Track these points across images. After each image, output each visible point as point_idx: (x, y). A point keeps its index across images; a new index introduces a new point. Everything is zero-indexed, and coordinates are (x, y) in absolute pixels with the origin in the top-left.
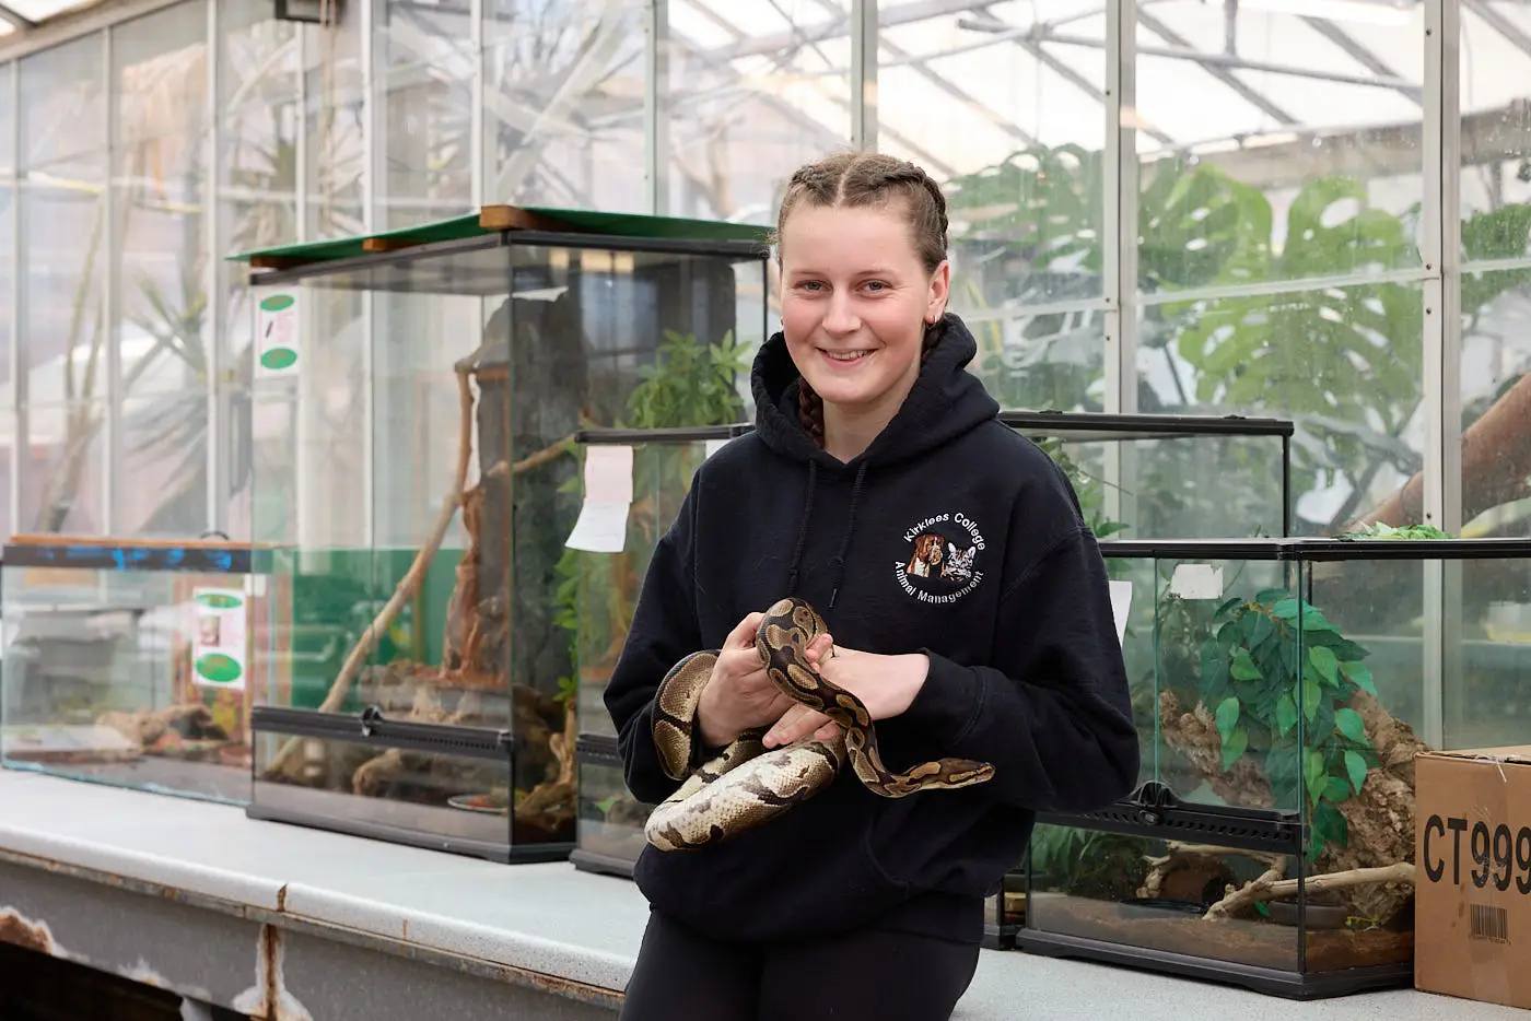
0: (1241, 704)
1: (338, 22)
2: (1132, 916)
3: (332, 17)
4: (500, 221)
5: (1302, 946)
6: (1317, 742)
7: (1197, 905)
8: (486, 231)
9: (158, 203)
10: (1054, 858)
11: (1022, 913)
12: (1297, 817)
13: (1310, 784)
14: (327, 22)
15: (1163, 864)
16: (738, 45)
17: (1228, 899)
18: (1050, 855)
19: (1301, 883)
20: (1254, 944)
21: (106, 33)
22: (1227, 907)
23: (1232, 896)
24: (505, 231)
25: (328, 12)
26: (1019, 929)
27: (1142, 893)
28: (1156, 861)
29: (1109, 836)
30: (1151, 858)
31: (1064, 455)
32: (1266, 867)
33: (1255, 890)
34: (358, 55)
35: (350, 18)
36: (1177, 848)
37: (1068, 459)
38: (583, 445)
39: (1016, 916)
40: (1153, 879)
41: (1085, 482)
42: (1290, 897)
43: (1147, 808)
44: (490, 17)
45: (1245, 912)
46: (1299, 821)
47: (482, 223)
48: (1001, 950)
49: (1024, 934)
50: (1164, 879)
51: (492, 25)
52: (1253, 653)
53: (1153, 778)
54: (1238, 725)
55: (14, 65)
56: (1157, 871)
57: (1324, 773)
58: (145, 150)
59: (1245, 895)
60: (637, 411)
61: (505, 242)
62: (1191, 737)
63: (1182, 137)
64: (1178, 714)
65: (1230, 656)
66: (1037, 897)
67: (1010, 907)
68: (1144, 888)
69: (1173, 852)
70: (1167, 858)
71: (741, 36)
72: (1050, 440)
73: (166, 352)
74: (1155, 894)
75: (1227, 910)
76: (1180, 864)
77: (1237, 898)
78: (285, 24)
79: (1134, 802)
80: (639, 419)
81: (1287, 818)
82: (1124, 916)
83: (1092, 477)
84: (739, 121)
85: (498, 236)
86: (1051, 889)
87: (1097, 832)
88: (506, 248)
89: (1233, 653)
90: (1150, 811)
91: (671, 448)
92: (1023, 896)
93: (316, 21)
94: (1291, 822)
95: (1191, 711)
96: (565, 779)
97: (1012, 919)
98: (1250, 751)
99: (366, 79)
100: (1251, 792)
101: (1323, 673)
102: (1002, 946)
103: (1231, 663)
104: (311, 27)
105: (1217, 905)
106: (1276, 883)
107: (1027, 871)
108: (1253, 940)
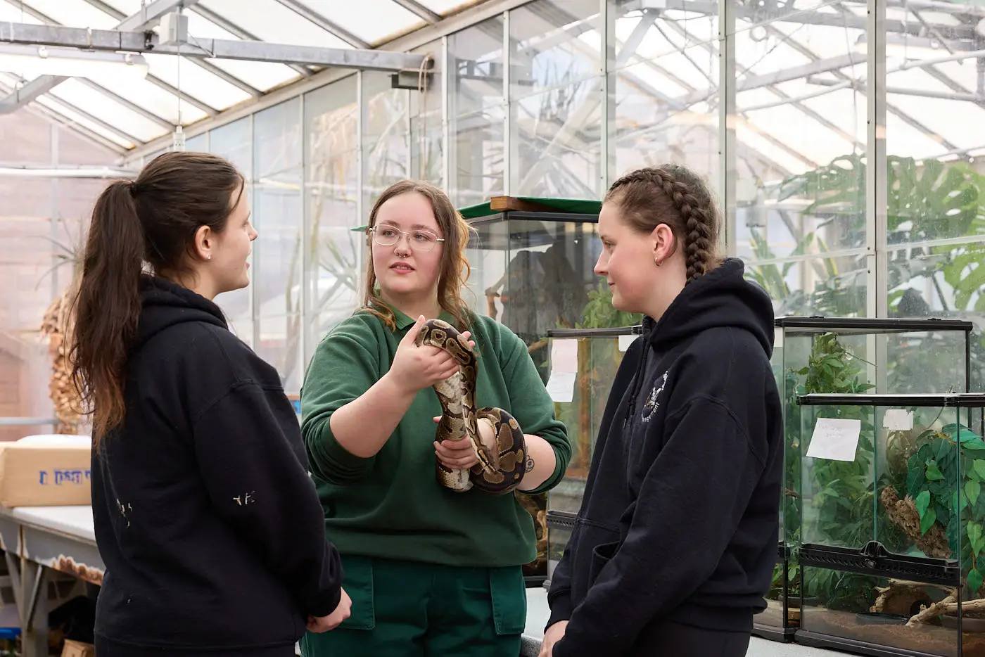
0: (932, 494)
1: (429, 89)
2: (863, 623)
3: (425, 86)
4: (502, 205)
5: (960, 643)
6: (978, 518)
7: (903, 617)
8: (494, 212)
9: (342, 197)
10: (822, 588)
11: (798, 621)
12: (957, 564)
13: (973, 544)
14: (422, 89)
15: (886, 592)
16: (690, 95)
17: (921, 613)
18: (819, 586)
19: (959, 605)
20: (932, 641)
21: (301, 97)
22: (921, 618)
23: (924, 611)
24: (506, 211)
25: (422, 83)
26: (796, 630)
27: (873, 609)
28: (882, 590)
29: (854, 575)
30: (880, 588)
31: (837, 343)
32: (948, 594)
33: (938, 608)
34: (440, 108)
35: (435, 87)
36: (894, 582)
37: (839, 345)
38: (550, 338)
39: (795, 622)
40: (880, 600)
41: (850, 359)
42: (954, 613)
43: (869, 557)
44: (514, 83)
45: (933, 621)
46: (958, 565)
47: (492, 207)
48: (787, 643)
49: (799, 633)
50: (886, 601)
51: (515, 87)
52: (939, 463)
53: (873, 539)
54: (930, 506)
55: (251, 117)
56: (882, 596)
57: (982, 537)
58: (333, 165)
59: (931, 611)
60: (587, 318)
61: (506, 218)
62: (902, 514)
63: (963, 145)
64: (895, 500)
65: (926, 465)
66: (808, 611)
67: (791, 617)
68: (874, 607)
69: (892, 585)
70: (888, 589)
71: (692, 90)
72: (828, 334)
73: (343, 285)
74: (880, 610)
75: (920, 620)
76: (897, 592)
77: (926, 613)
78: (397, 90)
79: (862, 554)
80: (588, 323)
81: (950, 564)
82: (859, 622)
83: (854, 356)
84: (691, 142)
85: (502, 215)
86: (819, 606)
87: (846, 572)
88: (507, 222)
89: (927, 463)
90: (871, 559)
91: (608, 340)
92: (799, 610)
93: (416, 88)
94: (954, 567)
95: (903, 499)
96: (545, 538)
97: (793, 624)
98: (937, 523)
99: (445, 123)
100: (939, 548)
101: (981, 476)
102: (787, 641)
103: (926, 469)
104: (413, 92)
105: (915, 617)
106: (950, 604)
107: (801, 595)
108: (932, 639)
